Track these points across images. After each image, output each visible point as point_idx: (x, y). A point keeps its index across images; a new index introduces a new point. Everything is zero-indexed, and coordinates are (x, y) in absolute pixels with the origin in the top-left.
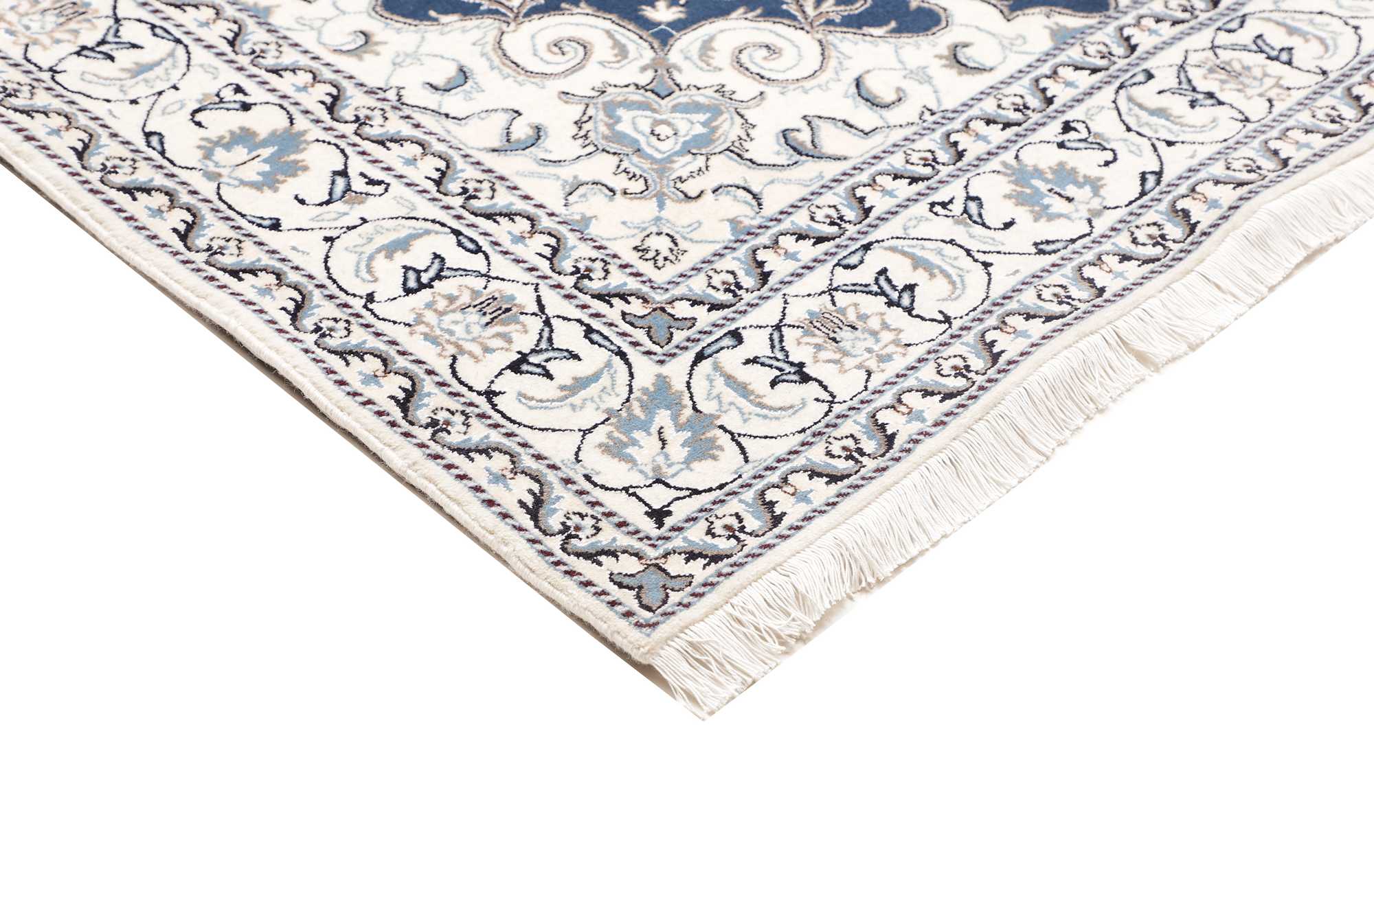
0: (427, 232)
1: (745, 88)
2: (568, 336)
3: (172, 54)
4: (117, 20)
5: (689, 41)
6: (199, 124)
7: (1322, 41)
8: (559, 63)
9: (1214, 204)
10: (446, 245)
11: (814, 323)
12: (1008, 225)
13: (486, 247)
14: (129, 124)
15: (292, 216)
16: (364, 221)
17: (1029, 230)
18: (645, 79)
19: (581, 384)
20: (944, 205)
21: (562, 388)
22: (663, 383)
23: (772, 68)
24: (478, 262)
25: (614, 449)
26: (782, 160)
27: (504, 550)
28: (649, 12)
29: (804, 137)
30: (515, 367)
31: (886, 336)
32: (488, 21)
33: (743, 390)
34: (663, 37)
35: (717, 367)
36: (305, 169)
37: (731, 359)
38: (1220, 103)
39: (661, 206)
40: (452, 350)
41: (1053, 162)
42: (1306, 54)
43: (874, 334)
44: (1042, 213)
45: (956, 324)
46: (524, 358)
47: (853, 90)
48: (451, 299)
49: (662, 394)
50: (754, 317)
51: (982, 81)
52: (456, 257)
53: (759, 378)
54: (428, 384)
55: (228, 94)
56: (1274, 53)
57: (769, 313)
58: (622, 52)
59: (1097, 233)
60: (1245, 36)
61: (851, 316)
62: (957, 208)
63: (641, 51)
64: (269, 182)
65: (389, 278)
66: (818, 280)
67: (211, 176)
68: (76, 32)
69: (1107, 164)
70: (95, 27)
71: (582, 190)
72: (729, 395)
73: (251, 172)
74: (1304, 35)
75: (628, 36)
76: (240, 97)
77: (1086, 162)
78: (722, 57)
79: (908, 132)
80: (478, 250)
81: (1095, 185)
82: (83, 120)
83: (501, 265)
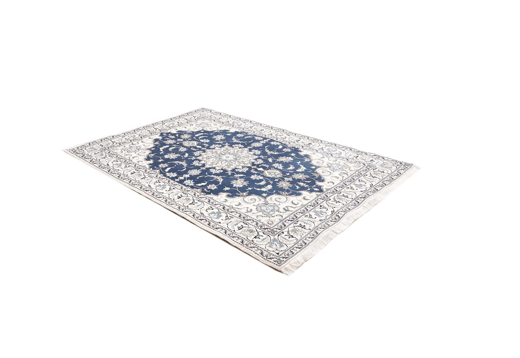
0: (240, 223)
1: (277, 203)
2: (261, 234)
3: (202, 204)
4: (194, 200)
5: (268, 198)
6: (207, 212)
7: (351, 195)
8: (252, 202)
9: (342, 214)
10: (243, 224)
11: (292, 231)
12: (315, 218)
13: (248, 224)
14: (198, 212)
15: (222, 222)
16: (231, 222)
17: (318, 219)
18: (264, 203)
19: (264, 239)
20: (307, 216)
21: (262, 240)
22: (275, 239)
23: (280, 201)
24: (247, 226)
25: (270, 246)
26: (284, 211)
27: (259, 259)
28: (262, 195)
29: (286, 209)
30: (255, 238)
31: (302, 232)
32: (241, 197)
33: (285, 239)
34: (265, 198)
35: (281, 236)
36: (222, 216)
37: (283, 235)
38: (340, 202)
39: (270, 218)
40: (246, 236)
41: (320, 210)
42: (350, 196)
43: (301, 231)
44: (319, 216)
45: (311, 230)
46: (256, 237)
47: (292, 203)
48: (245, 230)
49: (275, 240)
50: (284, 230)
51: (308, 201)
52: (244, 225)
53: (287, 237)
54: (244, 240)
55: (210, 208)
56: (345, 196)
57: (287, 230)
58: (260, 200)
59: (327, 219)
60: (341, 194)
61: (297, 230)
62: (308, 216)
63: (263, 200)
64: (218, 218)
65: (236, 229)
66: (292, 225)
67: (210, 218)
68: (189, 202)
69: (327, 210)
70: (191, 201)
71: (259, 216)
72: (284, 240)
73: (215, 217)
74: (349, 194)
75: (260, 198)
76: (211, 208)
77: (324, 210)
78: (273, 199)
79: (300, 207)
80: (247, 224)
81: (326, 213)
82: (193, 212)
83: (250, 226)
